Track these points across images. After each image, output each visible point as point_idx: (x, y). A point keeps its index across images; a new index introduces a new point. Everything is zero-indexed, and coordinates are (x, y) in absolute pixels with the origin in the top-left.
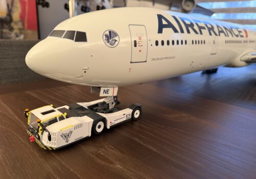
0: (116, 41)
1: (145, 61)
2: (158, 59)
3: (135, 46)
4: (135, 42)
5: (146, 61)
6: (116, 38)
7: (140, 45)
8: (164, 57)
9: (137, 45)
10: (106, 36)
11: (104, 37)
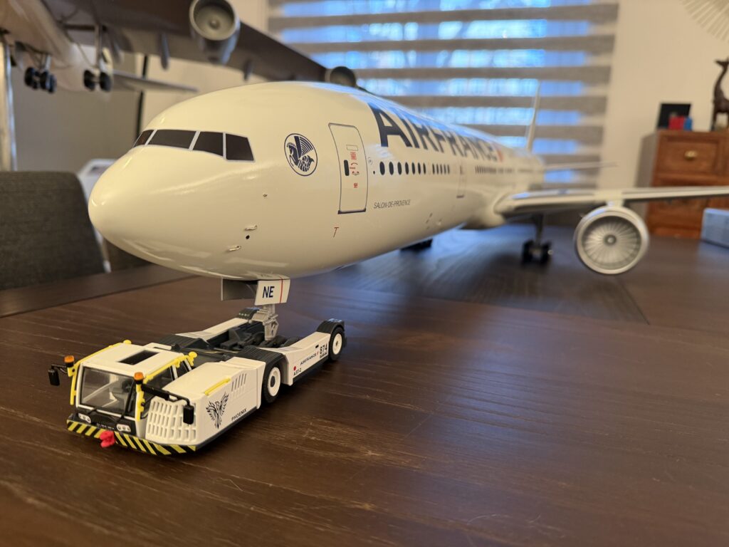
0: (311, 160)
1: (363, 209)
2: (385, 205)
3: (347, 173)
4: (346, 162)
5: (364, 211)
6: (311, 154)
7: (356, 172)
8: (393, 200)
9: (351, 171)
10: (291, 148)
11: (288, 149)
